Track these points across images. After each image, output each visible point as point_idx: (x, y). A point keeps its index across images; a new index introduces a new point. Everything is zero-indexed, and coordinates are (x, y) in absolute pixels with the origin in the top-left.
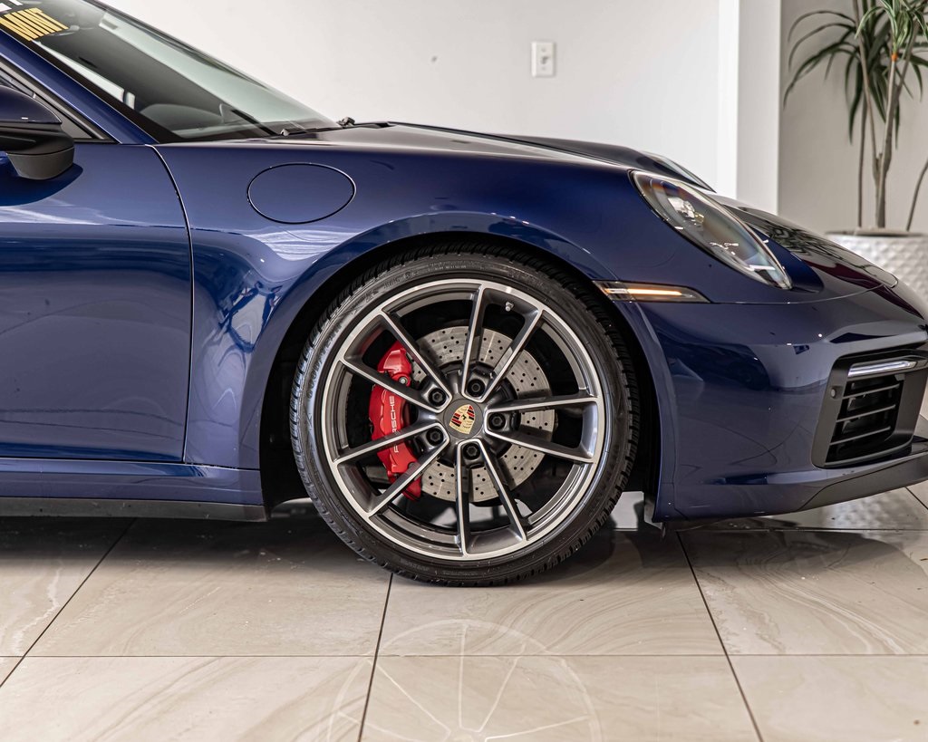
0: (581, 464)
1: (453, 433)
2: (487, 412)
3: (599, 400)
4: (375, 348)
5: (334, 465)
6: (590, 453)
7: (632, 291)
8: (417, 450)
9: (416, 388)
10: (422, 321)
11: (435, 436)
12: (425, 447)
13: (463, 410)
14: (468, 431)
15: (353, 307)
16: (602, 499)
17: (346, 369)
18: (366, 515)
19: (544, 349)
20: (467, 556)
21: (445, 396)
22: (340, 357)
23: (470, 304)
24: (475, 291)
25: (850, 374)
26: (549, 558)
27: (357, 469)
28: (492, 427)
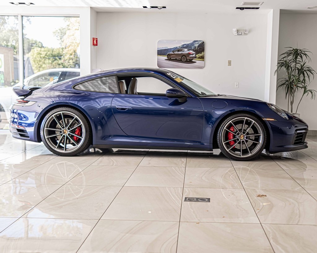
0: (259, 144)
1: (241, 139)
2: (245, 136)
3: (262, 135)
4: (230, 126)
5: (223, 143)
6: (260, 142)
7: (267, 119)
8: (235, 141)
9: (235, 133)
10: (236, 123)
11: (238, 139)
12: (236, 141)
13: (242, 136)
14: (242, 139)
15: (227, 121)
16: (261, 150)
17: (226, 130)
18: (228, 151)
19: (254, 128)
20: (242, 157)
21: (239, 134)
22: (225, 128)
23: (244, 121)
24: (244, 119)
25: (297, 132)
26: (254, 157)
27: (226, 144)
28: (246, 138)
